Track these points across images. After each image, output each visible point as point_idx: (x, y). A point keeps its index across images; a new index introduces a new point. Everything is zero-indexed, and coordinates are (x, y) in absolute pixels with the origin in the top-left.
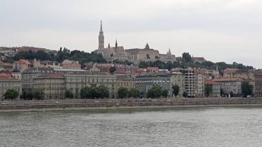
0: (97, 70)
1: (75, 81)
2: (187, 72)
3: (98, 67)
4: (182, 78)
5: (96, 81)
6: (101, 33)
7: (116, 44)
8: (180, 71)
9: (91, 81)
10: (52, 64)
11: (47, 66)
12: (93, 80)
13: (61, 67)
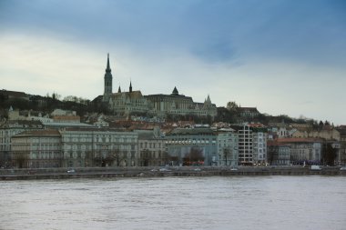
0: (104, 124)
1: (77, 140)
2: (242, 128)
3: (105, 120)
4: (235, 137)
5: (107, 140)
6: (108, 71)
7: (131, 88)
8: (231, 127)
9: (100, 140)
10: (37, 115)
11: (30, 118)
12: (104, 139)
13: (51, 120)
